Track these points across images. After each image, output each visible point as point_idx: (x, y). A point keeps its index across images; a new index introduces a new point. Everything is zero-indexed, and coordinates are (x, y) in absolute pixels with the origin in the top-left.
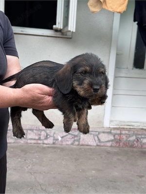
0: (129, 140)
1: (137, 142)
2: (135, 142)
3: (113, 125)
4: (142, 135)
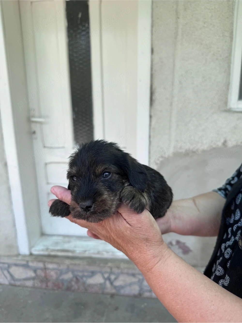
0: (63, 280)
1: (76, 283)
2: (73, 283)
3: (38, 250)
4: (83, 271)
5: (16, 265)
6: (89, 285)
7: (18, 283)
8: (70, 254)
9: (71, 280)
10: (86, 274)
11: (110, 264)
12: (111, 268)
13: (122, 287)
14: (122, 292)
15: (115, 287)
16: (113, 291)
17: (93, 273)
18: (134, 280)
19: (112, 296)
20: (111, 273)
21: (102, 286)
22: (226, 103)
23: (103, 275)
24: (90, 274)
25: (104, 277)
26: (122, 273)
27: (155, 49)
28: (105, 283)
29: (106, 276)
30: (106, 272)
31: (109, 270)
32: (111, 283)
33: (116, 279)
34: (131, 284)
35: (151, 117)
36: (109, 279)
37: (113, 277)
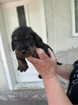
0: (25, 97)
1: (29, 98)
3: (16, 88)
5: (9, 94)
6: (34, 98)
7: (10, 100)
12: (40, 92)
14: (45, 99)
16: (42, 100)
20: (40, 94)
24: (33, 95)
26: (44, 93)
28: (39, 97)
33: (42, 95)
37: (41, 95)
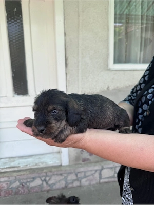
0: (12, 188)
1: (22, 188)
2: (20, 189)
4: (27, 179)
6: (31, 188)
8: (16, 169)
9: (19, 187)
10: (29, 180)
11: (45, 171)
12: (46, 173)
13: (54, 184)
14: (54, 187)
15: (50, 185)
16: (49, 188)
17: (34, 179)
18: (61, 178)
19: (48, 191)
20: (47, 176)
21: (41, 186)
22: (107, 65)
23: (41, 178)
24: (32, 180)
25: (41, 180)
26: (54, 175)
27: (66, 34)
28: (43, 184)
29: (43, 179)
30: (43, 176)
31: (45, 174)
32: (47, 183)
33: (49, 179)
34: (59, 181)
35: (66, 74)
36: (45, 180)
37: (47, 179)
